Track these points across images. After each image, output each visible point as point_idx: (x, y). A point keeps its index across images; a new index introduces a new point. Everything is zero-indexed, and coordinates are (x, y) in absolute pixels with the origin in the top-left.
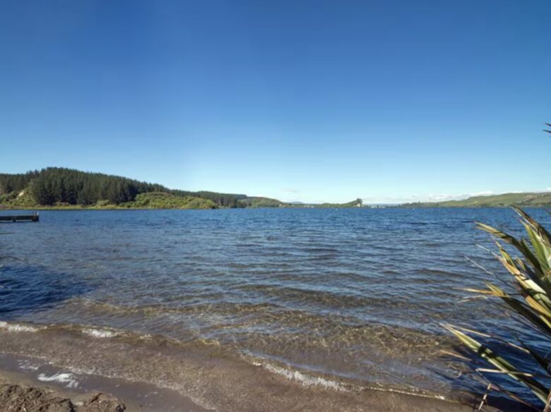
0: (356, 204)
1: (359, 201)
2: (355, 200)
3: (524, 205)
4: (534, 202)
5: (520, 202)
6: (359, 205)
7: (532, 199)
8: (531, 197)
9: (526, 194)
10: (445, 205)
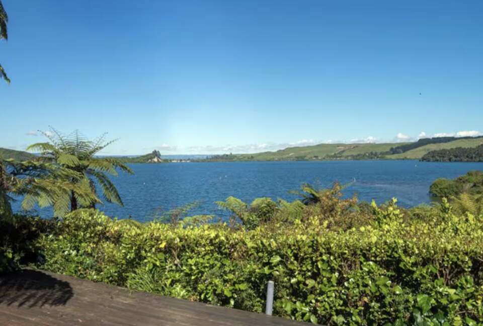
0: (151, 158)
1: (156, 154)
2: (150, 152)
3: (337, 157)
4: (345, 154)
5: (333, 154)
6: (156, 160)
7: (343, 151)
8: (342, 148)
9: (338, 145)
10: (260, 158)
